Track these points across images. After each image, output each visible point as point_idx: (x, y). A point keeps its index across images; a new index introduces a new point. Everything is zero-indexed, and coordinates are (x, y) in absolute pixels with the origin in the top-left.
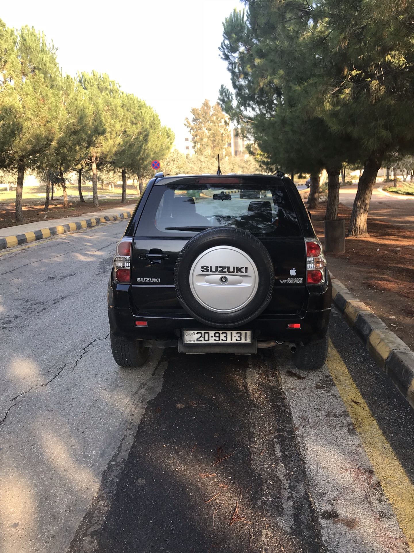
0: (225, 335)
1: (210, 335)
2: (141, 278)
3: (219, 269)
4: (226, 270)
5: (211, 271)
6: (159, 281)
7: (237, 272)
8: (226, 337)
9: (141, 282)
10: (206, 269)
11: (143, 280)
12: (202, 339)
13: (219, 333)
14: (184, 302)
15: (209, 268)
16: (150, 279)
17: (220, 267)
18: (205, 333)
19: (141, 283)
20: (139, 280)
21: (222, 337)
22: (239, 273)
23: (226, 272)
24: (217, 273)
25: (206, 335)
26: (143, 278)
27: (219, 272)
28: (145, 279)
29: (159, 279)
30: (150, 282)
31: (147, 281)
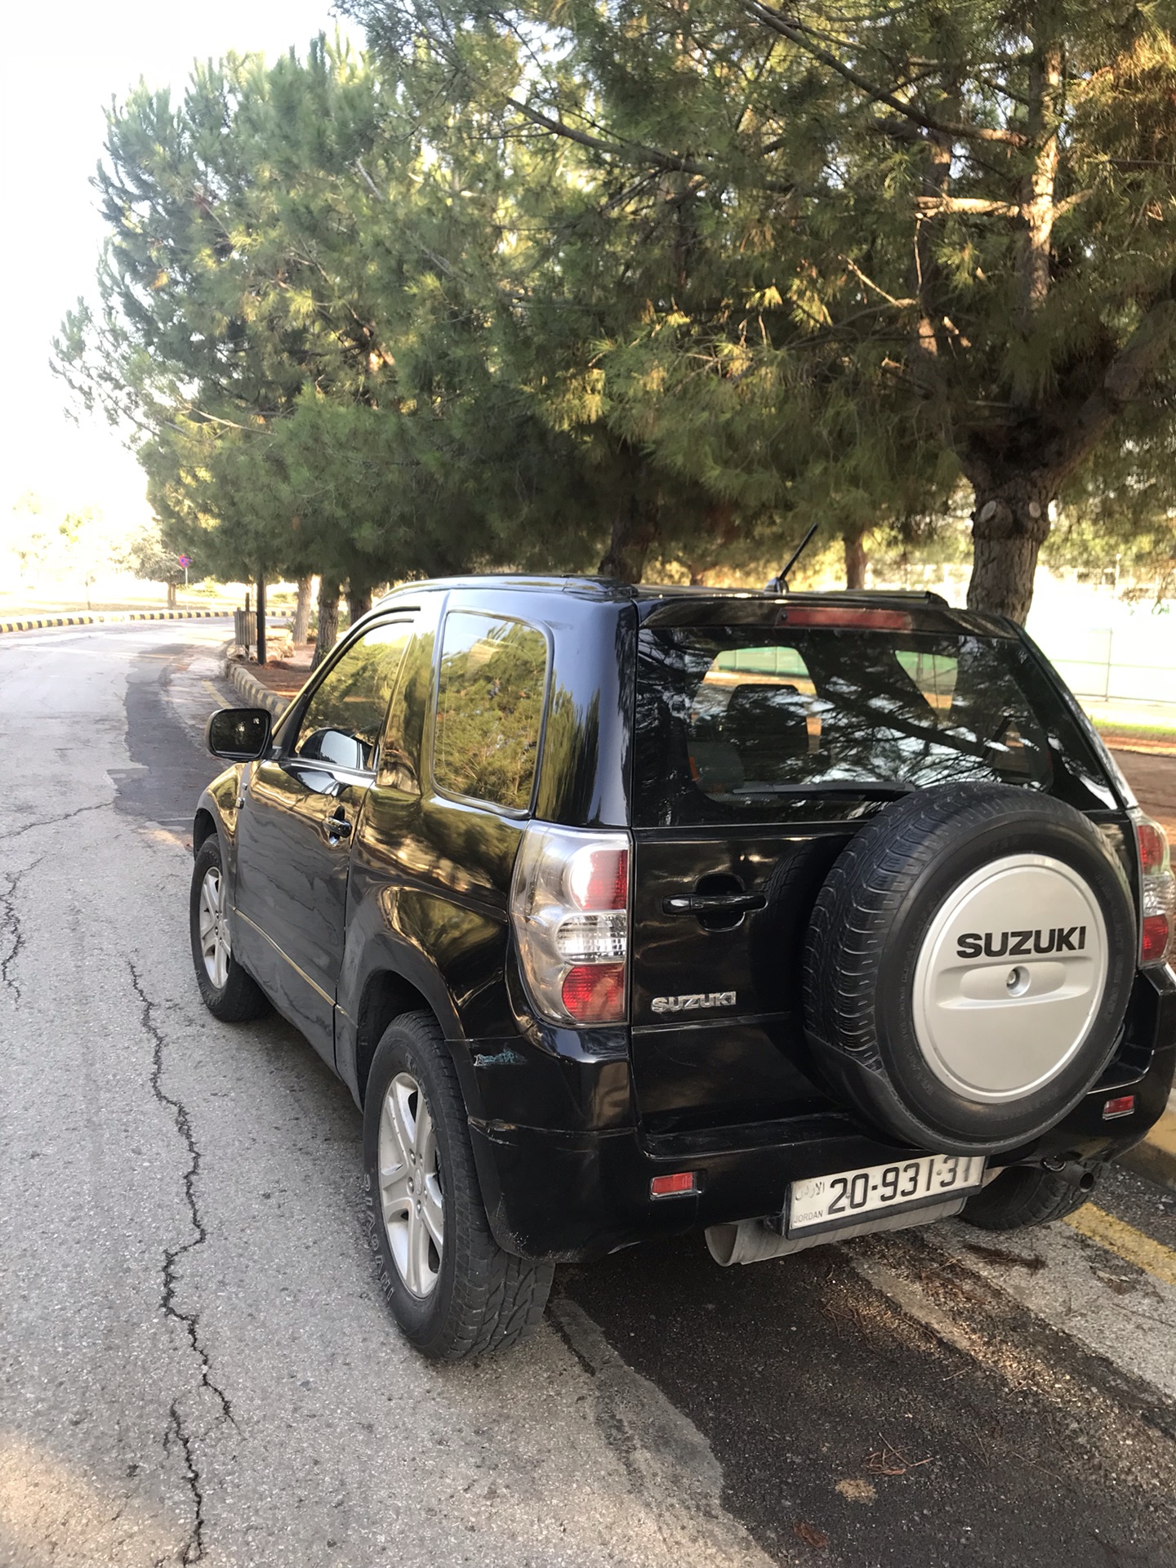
0: (911, 1173)
1: (871, 1183)
2: (666, 995)
3: (1013, 942)
4: (1030, 944)
5: (989, 953)
6: (733, 1001)
7: (1059, 949)
8: (914, 1179)
9: (668, 1013)
10: (972, 946)
11: (676, 1003)
12: (844, 1202)
13: (896, 1170)
14: (886, 1081)
15: (982, 943)
16: (702, 996)
17: (1014, 934)
18: (857, 1178)
19: (670, 1016)
20: (659, 1004)
21: (904, 1184)
22: (1065, 952)
23: (1028, 951)
24: (1007, 957)
25: (860, 1183)
26: (676, 995)
27: (1012, 953)
28: (681, 998)
29: (733, 994)
30: (701, 1009)
31: (690, 1005)
